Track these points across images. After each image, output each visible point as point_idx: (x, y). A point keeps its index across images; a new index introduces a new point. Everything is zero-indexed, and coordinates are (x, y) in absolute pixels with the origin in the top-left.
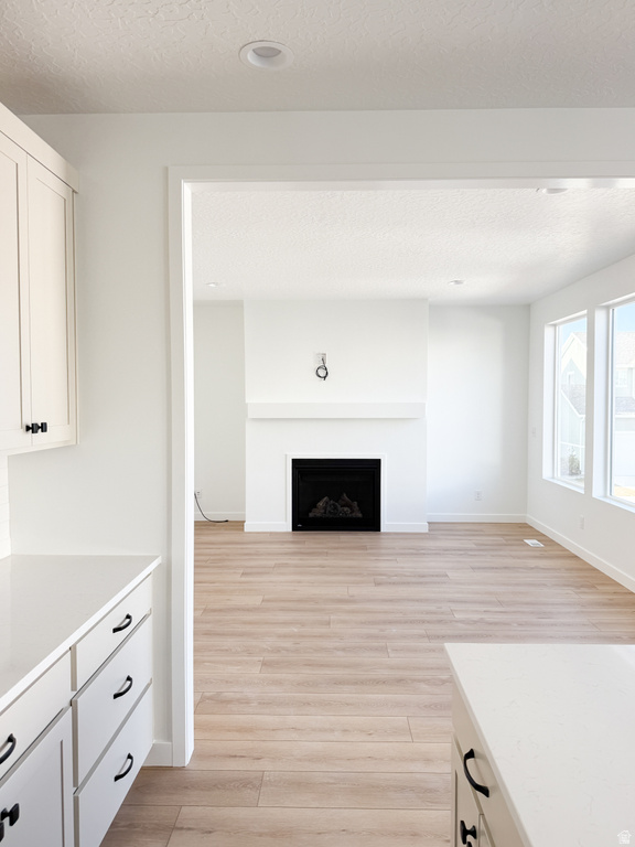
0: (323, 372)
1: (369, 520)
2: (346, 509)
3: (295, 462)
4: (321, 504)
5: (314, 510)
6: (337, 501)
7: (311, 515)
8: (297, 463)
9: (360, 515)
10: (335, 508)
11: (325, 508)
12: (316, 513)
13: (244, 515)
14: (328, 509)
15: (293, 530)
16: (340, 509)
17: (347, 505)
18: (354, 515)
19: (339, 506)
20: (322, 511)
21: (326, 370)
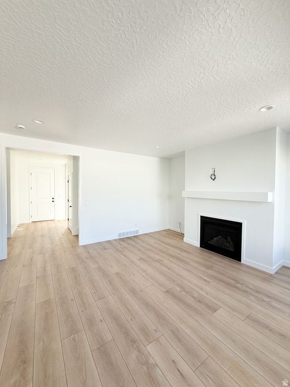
0: (213, 177)
3: (202, 217)
5: (212, 240)
7: (210, 242)
9: (232, 250)
15: (201, 246)
17: (229, 243)
18: (229, 249)
19: (225, 241)
20: (216, 242)
21: (215, 176)
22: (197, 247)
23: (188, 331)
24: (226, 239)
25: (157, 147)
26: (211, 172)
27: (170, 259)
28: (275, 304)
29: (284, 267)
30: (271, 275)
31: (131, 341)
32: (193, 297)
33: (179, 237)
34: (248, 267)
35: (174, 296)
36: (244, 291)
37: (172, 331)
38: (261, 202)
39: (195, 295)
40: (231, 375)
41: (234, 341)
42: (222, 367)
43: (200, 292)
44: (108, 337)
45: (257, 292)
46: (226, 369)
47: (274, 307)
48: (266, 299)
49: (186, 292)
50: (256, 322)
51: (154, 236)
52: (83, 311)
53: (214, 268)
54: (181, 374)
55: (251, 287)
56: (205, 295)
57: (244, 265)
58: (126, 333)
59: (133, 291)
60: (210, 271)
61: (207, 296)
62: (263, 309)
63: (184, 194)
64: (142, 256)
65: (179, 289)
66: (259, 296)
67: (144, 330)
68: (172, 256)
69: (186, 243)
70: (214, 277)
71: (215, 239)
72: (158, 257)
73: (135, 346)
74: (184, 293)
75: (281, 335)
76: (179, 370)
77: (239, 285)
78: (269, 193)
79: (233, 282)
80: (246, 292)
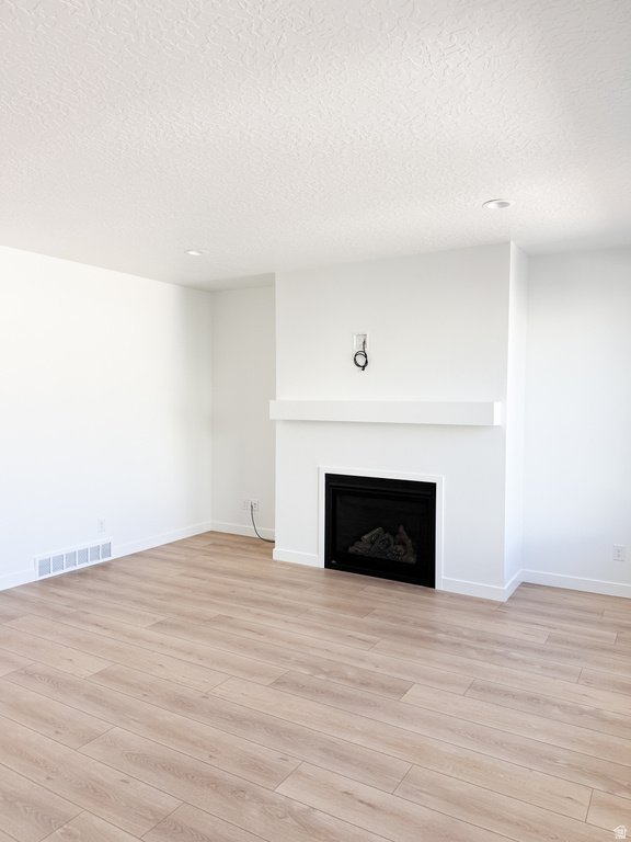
0: (362, 360)
1: (420, 571)
2: (400, 548)
3: (330, 478)
5: (358, 544)
6: (392, 537)
7: (352, 550)
9: (412, 560)
11: (372, 543)
12: (361, 547)
14: (377, 544)
15: (328, 565)
16: (394, 547)
17: (402, 543)
18: (404, 559)
19: (392, 541)
20: (368, 547)
21: (366, 356)
22: (317, 570)
23: (357, 740)
24: (394, 533)
26: (358, 348)
27: (253, 610)
28: (515, 654)
29: (524, 584)
30: (501, 605)
31: (233, 792)
32: (347, 679)
33: (252, 548)
34: (452, 596)
35: (299, 688)
36: (454, 644)
37: (322, 750)
38: (477, 428)
39: (350, 674)
40: (460, 777)
41: (454, 731)
42: (441, 771)
43: (360, 665)
44: (167, 803)
45: (479, 640)
46: (448, 773)
47: (515, 660)
48: (497, 650)
49: (325, 673)
50: (486, 690)
51: (170, 556)
52: (48, 778)
53: (375, 611)
54: (369, 805)
55: (466, 633)
56: (373, 669)
57: (443, 594)
58: (214, 784)
59: (182, 703)
60: (367, 620)
61: (379, 671)
62: (495, 667)
63: (275, 412)
64: (161, 618)
65: (306, 672)
66: (484, 646)
67: (255, 765)
68: (257, 602)
69: (283, 564)
70: (382, 631)
71: (366, 537)
72: (213, 612)
73: (247, 797)
74: (322, 677)
75: (531, 699)
76: (361, 802)
77: (441, 636)
78: (495, 404)
79: (427, 632)
80: (459, 644)
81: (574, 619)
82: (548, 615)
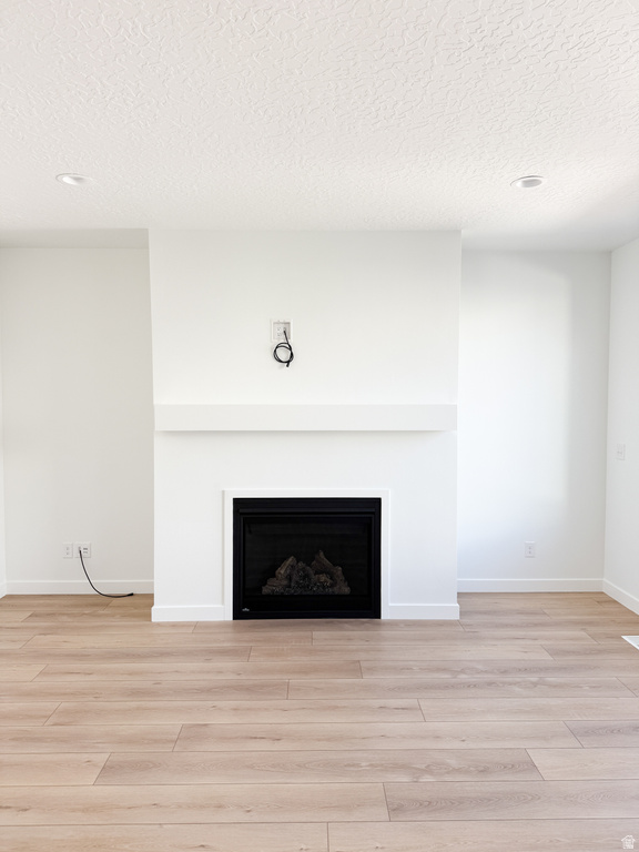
0: (284, 353)
1: (361, 599)
2: (323, 578)
3: (238, 503)
4: (282, 571)
5: (271, 581)
6: (309, 565)
7: (266, 590)
8: (241, 505)
9: (346, 590)
10: (306, 576)
11: (289, 578)
12: (274, 586)
13: (152, 584)
14: (295, 578)
15: (237, 615)
16: (314, 578)
17: (326, 571)
18: (336, 590)
19: (312, 572)
20: (285, 582)
21: (290, 349)
22: (221, 625)
25: (67, 180)
26: (276, 338)
28: (550, 679)
45: (502, 672)
48: (531, 679)
49: (427, 772)
66: (515, 678)
69: (174, 625)
81: (536, 625)
82: (511, 626)
